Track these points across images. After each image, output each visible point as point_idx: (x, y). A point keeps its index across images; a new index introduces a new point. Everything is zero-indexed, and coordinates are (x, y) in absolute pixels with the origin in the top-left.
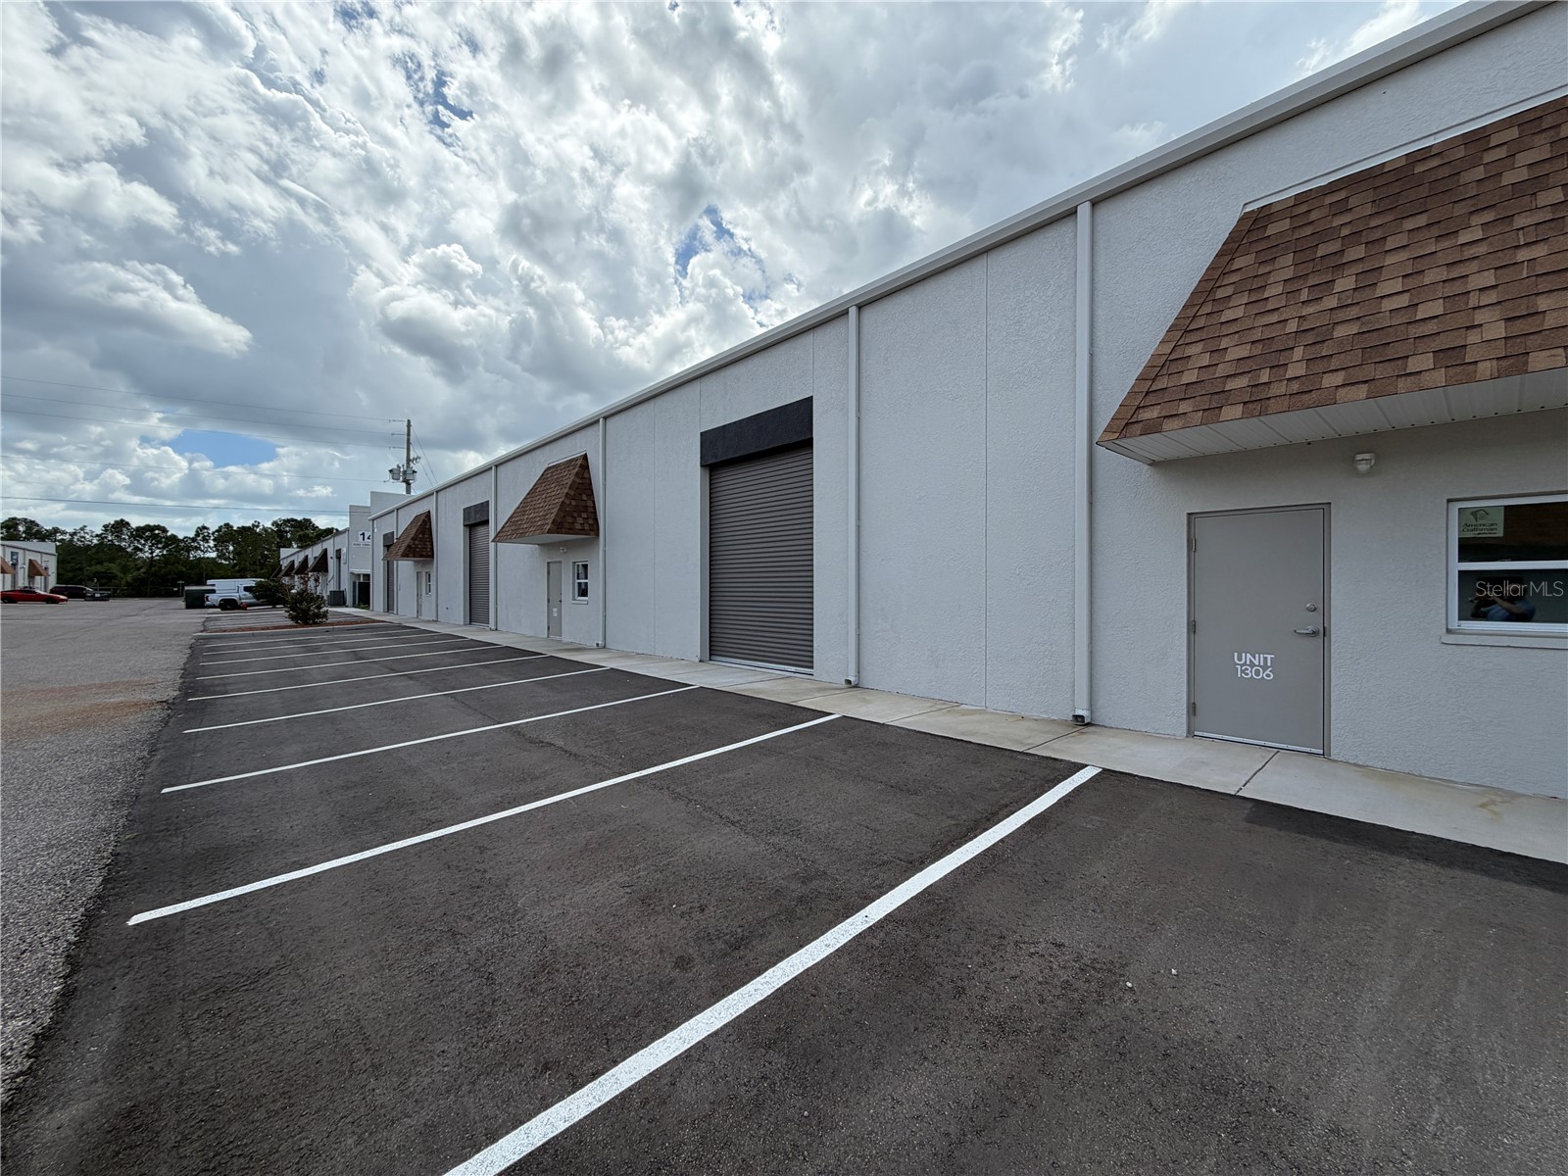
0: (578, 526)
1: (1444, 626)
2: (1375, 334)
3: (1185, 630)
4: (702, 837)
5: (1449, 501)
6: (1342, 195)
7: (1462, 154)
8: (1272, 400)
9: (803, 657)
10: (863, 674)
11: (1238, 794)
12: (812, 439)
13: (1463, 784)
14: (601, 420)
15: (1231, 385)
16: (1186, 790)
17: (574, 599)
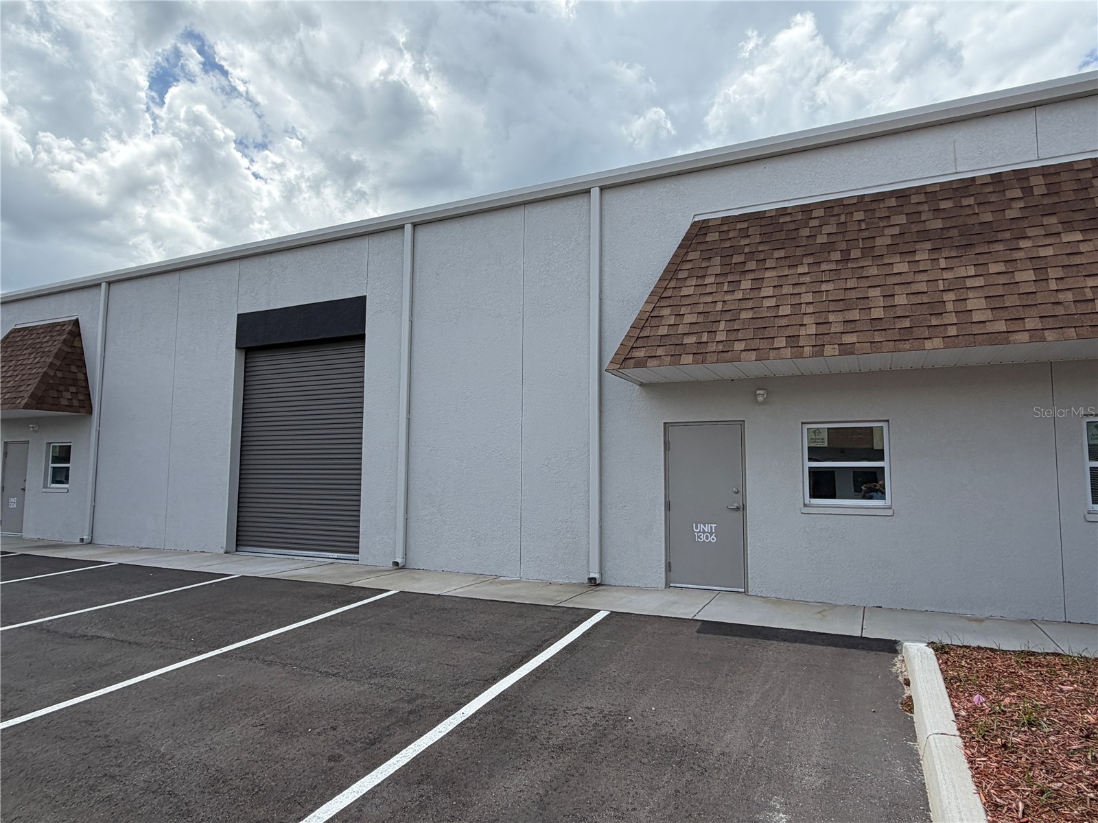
0: (64, 402)
1: (802, 502)
2: (759, 320)
3: (663, 508)
4: (309, 686)
5: (802, 423)
6: (745, 225)
7: (800, 218)
8: (708, 355)
9: (348, 542)
10: (410, 555)
11: (694, 618)
12: (365, 334)
13: (814, 602)
14: (104, 285)
15: (687, 340)
16: (663, 619)
17: (45, 486)
